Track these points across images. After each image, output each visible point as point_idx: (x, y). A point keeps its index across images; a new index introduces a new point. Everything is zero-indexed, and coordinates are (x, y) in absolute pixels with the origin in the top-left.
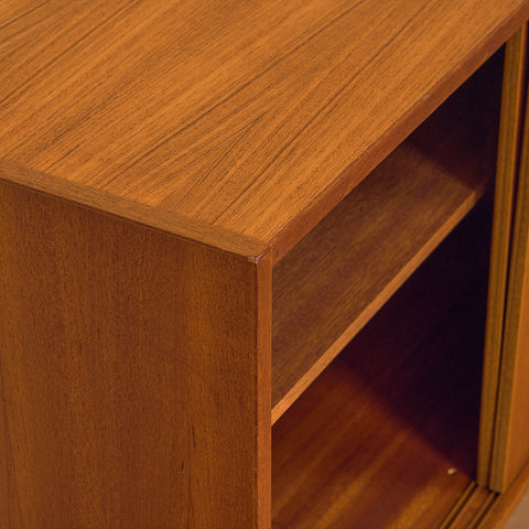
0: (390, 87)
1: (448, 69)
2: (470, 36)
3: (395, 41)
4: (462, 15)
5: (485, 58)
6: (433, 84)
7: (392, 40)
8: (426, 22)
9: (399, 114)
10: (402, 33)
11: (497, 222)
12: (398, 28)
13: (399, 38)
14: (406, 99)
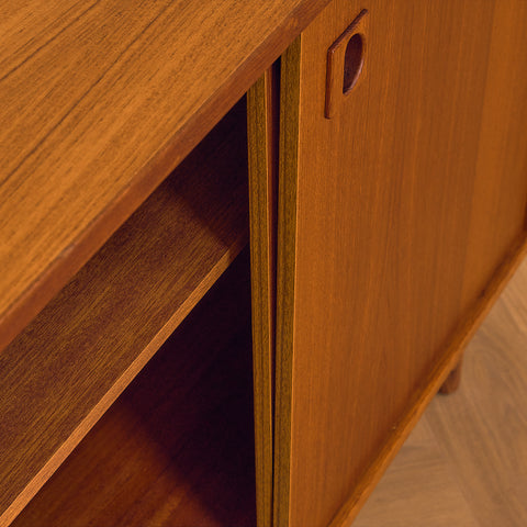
0: (20, 234)
1: (109, 197)
2: (152, 134)
3: (46, 144)
4: (149, 95)
5: (175, 164)
6: (83, 226)
7: (42, 142)
8: (97, 108)
9: (21, 287)
10: (60, 128)
11: (255, 293)
12: (57, 117)
13: (54, 136)
14: (38, 256)
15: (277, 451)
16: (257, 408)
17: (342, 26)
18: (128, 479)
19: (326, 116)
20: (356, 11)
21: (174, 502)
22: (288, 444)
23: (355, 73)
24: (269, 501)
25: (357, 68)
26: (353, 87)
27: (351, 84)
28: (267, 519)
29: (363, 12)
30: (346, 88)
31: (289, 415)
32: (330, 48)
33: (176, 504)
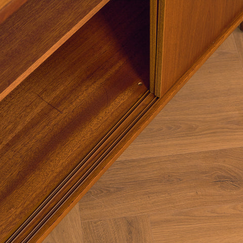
15: (158, 46)
16: (151, 28)
18: (104, 52)
21: (121, 63)
22: (162, 44)
24: (154, 65)
28: (154, 72)
31: (162, 32)
33: (122, 64)
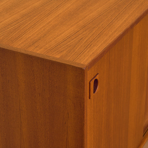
2: (131, 20)
4: (129, 15)
7: (112, 21)
8: (120, 17)
9: (115, 37)
13: (114, 21)
14: (117, 34)
17: (93, 77)
19: (90, 98)
20: (96, 74)
23: (96, 89)
25: (97, 88)
26: (96, 92)
27: (95, 91)
29: (98, 74)
30: (94, 92)
32: (90, 81)
